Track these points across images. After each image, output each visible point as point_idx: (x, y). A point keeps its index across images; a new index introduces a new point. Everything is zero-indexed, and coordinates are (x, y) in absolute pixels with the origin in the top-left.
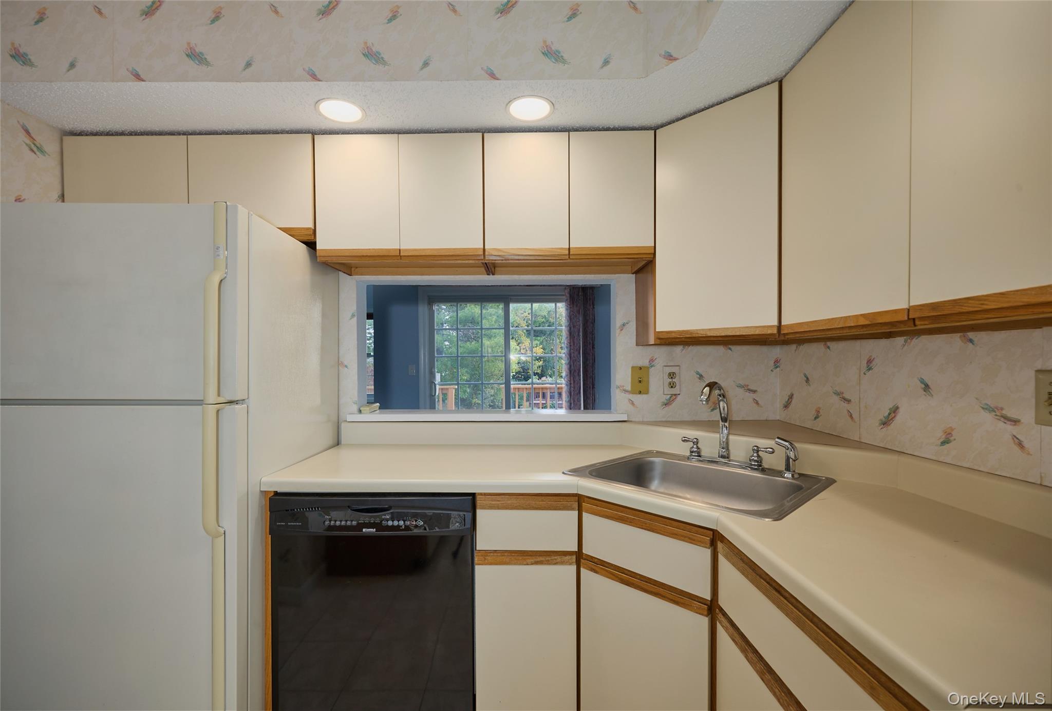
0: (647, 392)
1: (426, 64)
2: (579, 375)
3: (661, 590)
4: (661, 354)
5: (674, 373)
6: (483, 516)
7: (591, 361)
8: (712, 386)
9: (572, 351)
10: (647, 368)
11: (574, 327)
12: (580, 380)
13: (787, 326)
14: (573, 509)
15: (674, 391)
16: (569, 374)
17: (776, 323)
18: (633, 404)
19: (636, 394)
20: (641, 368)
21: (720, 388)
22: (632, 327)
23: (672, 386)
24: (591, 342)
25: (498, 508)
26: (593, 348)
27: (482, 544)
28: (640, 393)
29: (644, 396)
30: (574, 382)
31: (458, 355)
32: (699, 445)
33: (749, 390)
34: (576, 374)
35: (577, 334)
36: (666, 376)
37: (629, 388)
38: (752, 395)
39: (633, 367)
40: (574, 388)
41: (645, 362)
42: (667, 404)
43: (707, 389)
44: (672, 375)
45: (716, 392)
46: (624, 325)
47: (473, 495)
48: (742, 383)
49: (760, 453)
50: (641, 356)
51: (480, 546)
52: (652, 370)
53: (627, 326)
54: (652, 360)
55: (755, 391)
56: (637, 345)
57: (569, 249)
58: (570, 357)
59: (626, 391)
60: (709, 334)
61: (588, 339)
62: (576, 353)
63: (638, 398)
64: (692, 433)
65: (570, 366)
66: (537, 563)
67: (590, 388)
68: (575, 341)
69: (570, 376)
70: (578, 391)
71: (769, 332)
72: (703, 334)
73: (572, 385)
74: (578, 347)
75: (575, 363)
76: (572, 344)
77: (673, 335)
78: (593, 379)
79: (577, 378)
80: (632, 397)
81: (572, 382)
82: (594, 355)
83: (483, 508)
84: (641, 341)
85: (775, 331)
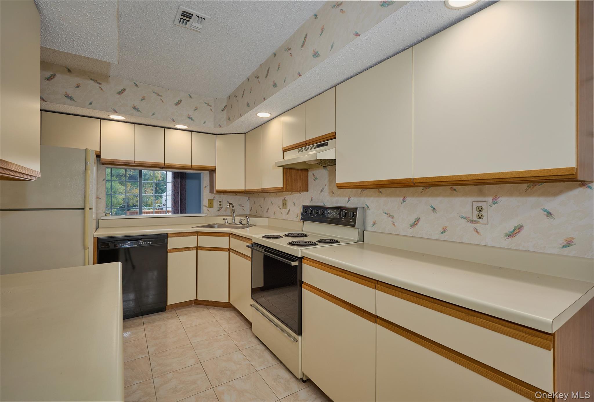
0: (213, 207)
1: (153, 114)
2: (179, 204)
3: (218, 249)
4: (217, 196)
5: (221, 201)
6: (170, 239)
7: (184, 198)
8: (230, 204)
9: (175, 193)
10: (213, 200)
11: (176, 182)
12: (179, 206)
13: (247, 190)
14: (195, 236)
15: (221, 207)
16: (173, 203)
17: (244, 189)
18: (208, 210)
19: (209, 207)
20: (211, 200)
21: (232, 204)
22: (208, 187)
23: (220, 205)
24: (184, 189)
25: (175, 237)
26: (185, 192)
27: (170, 247)
28: (211, 207)
29: (212, 208)
30: (176, 207)
31: (111, 194)
32: (228, 220)
33: (242, 206)
34: (177, 204)
35: (177, 185)
36: (219, 202)
37: (207, 206)
38: (242, 207)
39: (209, 200)
40: (176, 210)
41: (212, 198)
42: (219, 210)
43: (229, 204)
44: (220, 202)
45: (231, 206)
46: (206, 186)
47: (167, 234)
48: (240, 204)
49: (242, 221)
50: (211, 196)
51: (169, 248)
52: (214, 200)
53: (207, 187)
54: (214, 197)
55: (243, 206)
56: (210, 193)
57: (191, 165)
58: (174, 196)
59: (206, 207)
60: (230, 191)
61: (183, 188)
62: (177, 194)
63: (210, 209)
64: (225, 218)
65: (174, 200)
66: (185, 251)
67: (183, 210)
68: (177, 188)
69: (174, 205)
70: (178, 211)
71: (243, 191)
72: (228, 191)
73: (175, 209)
74: (178, 191)
75: (177, 199)
76: (175, 190)
77: (221, 191)
78: (185, 206)
79: (178, 205)
80: (208, 208)
81: (175, 207)
82: (185, 195)
83: (170, 237)
84: (211, 191)
85: (244, 191)
